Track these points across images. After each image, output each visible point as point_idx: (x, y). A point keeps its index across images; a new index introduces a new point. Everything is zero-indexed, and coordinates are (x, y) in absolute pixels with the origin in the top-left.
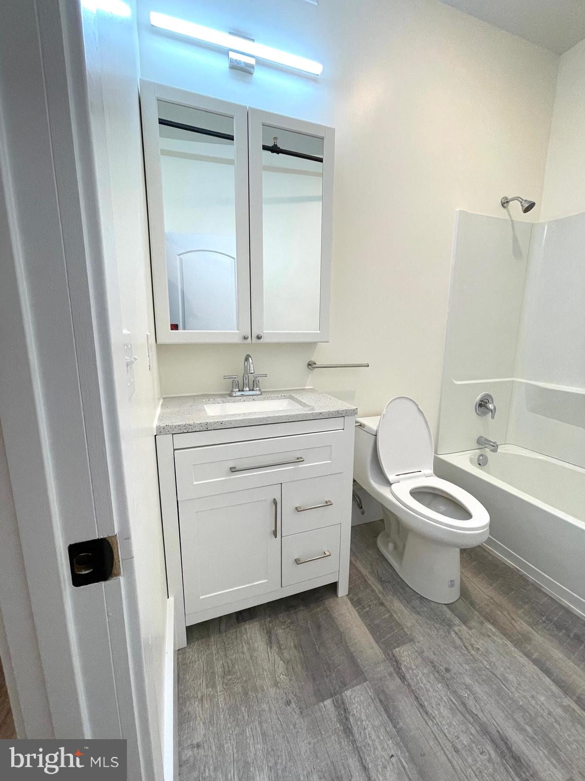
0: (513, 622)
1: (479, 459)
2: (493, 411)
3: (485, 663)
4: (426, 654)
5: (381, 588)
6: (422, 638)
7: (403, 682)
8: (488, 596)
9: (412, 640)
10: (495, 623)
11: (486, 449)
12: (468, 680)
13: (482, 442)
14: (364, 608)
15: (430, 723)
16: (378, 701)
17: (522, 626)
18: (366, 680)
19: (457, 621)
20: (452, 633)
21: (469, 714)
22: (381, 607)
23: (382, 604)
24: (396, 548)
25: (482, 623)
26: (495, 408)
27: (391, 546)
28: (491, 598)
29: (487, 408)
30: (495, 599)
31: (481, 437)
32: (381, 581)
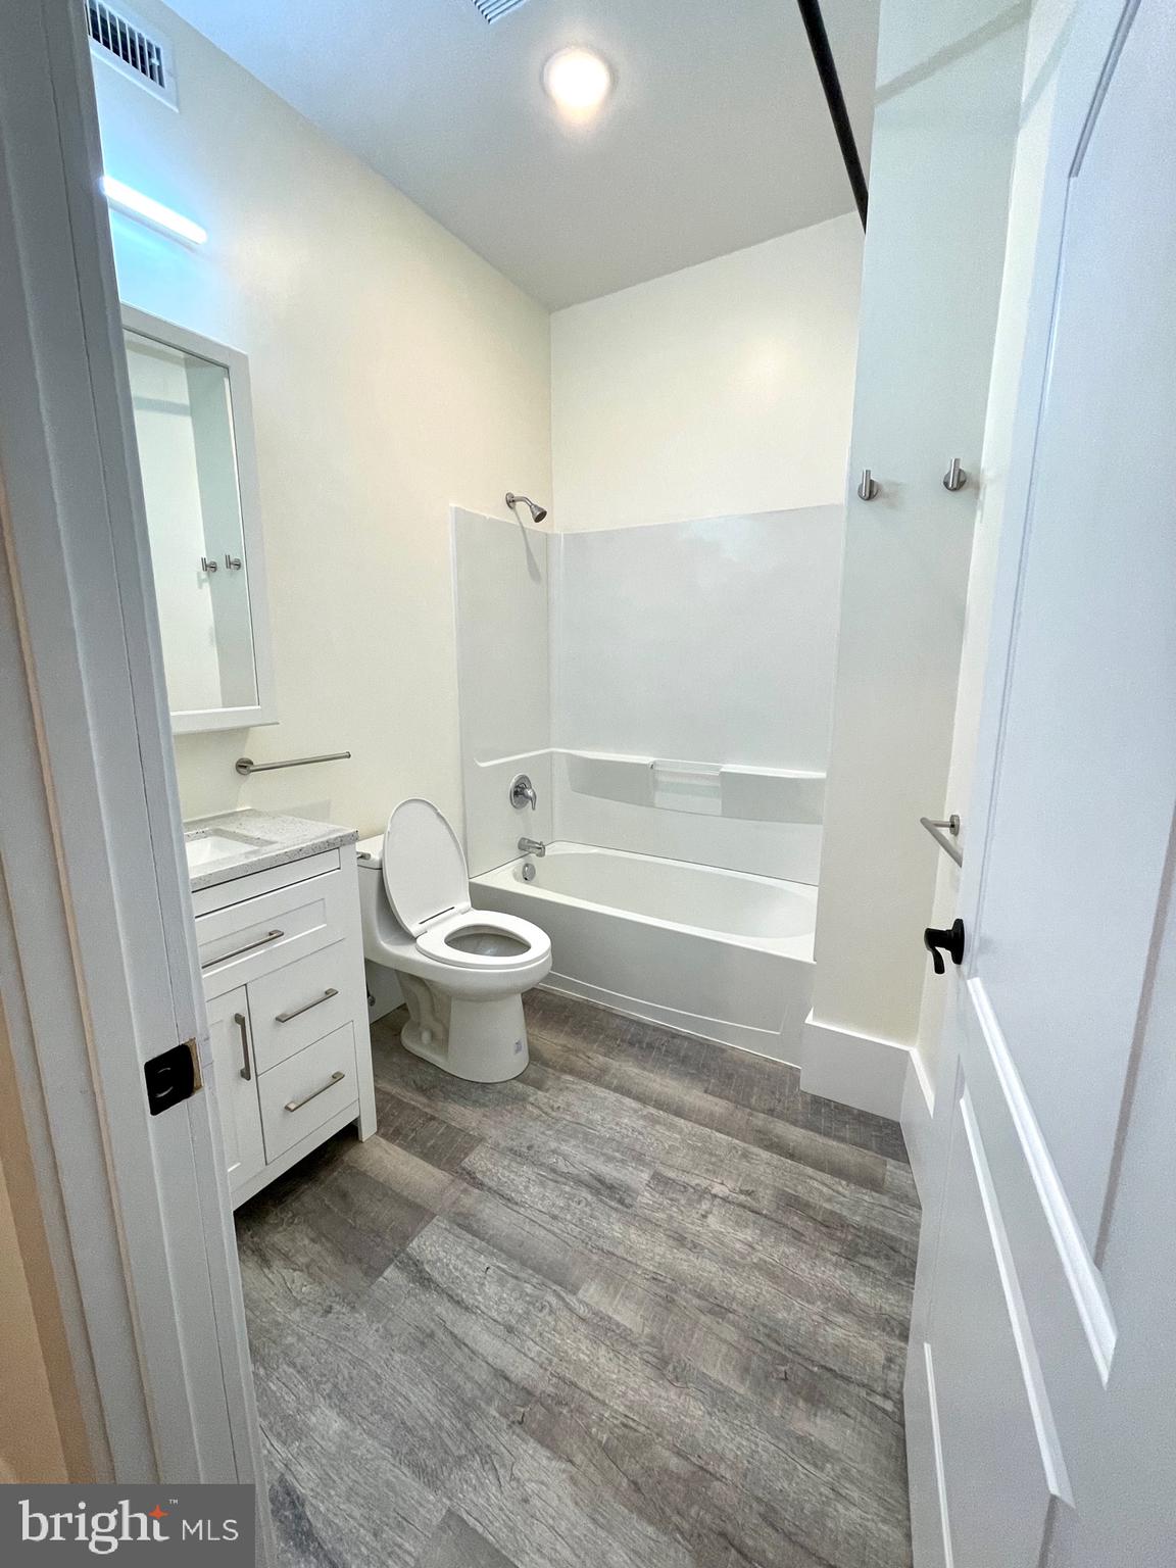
0: (590, 1061)
1: (524, 872)
2: (533, 799)
3: (568, 1118)
4: (503, 1144)
5: (424, 1100)
6: (493, 1131)
7: (482, 1190)
8: (561, 1045)
9: (481, 1140)
10: (571, 1072)
11: (531, 855)
12: (553, 1145)
13: (526, 846)
14: (406, 1136)
15: (522, 1210)
16: (456, 1227)
17: (600, 1060)
18: (433, 1216)
19: (530, 1090)
20: (529, 1107)
21: (561, 1176)
22: (432, 1123)
23: (433, 1118)
24: (433, 1036)
25: (559, 1078)
26: (534, 794)
27: (426, 1036)
28: (565, 1046)
29: (527, 797)
30: (569, 1046)
31: (524, 839)
32: (423, 1091)
